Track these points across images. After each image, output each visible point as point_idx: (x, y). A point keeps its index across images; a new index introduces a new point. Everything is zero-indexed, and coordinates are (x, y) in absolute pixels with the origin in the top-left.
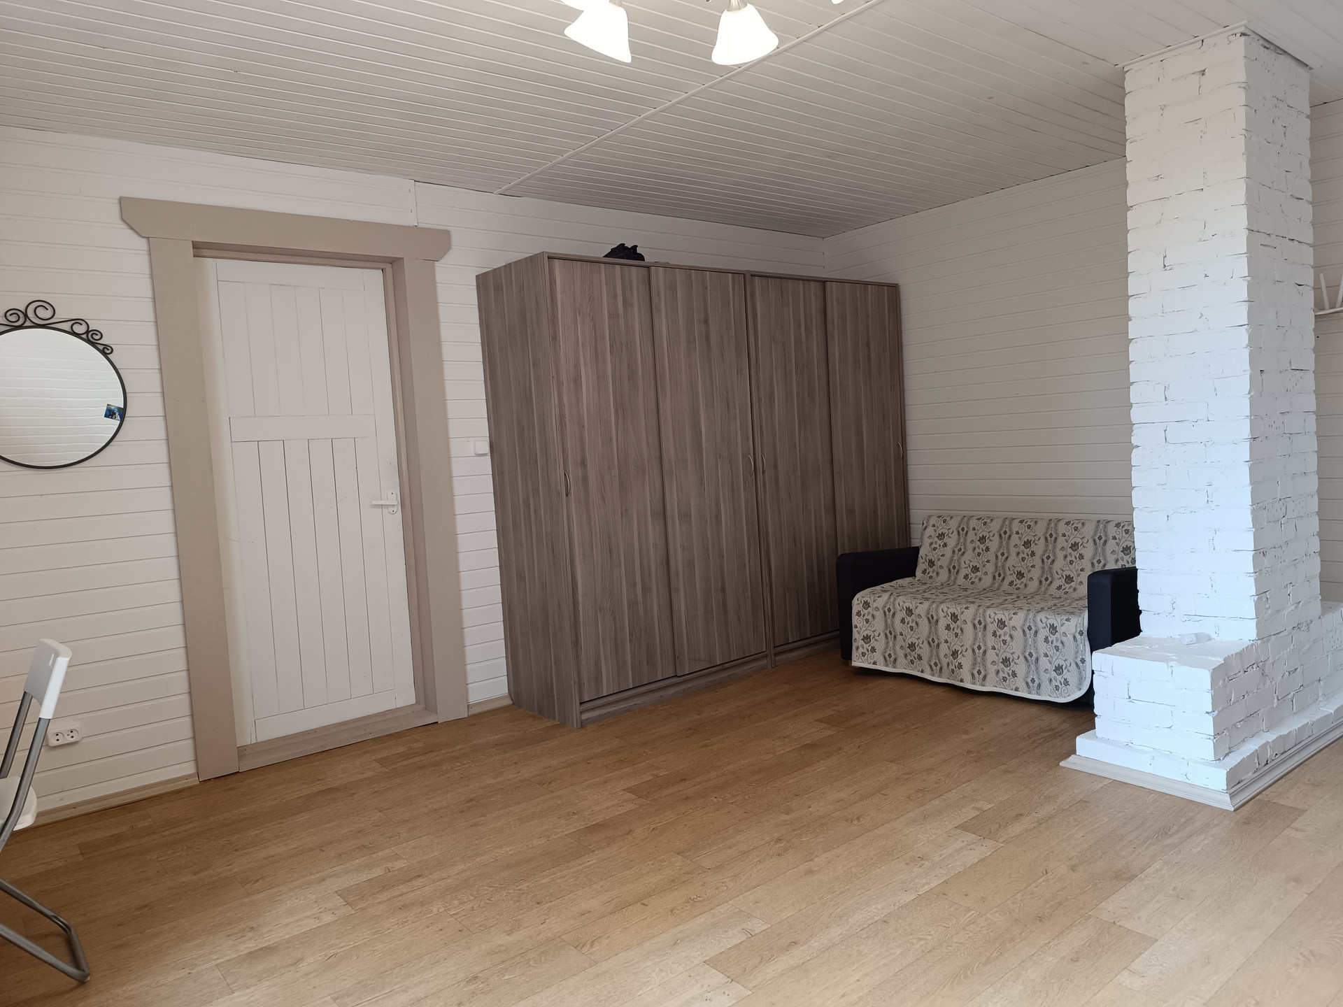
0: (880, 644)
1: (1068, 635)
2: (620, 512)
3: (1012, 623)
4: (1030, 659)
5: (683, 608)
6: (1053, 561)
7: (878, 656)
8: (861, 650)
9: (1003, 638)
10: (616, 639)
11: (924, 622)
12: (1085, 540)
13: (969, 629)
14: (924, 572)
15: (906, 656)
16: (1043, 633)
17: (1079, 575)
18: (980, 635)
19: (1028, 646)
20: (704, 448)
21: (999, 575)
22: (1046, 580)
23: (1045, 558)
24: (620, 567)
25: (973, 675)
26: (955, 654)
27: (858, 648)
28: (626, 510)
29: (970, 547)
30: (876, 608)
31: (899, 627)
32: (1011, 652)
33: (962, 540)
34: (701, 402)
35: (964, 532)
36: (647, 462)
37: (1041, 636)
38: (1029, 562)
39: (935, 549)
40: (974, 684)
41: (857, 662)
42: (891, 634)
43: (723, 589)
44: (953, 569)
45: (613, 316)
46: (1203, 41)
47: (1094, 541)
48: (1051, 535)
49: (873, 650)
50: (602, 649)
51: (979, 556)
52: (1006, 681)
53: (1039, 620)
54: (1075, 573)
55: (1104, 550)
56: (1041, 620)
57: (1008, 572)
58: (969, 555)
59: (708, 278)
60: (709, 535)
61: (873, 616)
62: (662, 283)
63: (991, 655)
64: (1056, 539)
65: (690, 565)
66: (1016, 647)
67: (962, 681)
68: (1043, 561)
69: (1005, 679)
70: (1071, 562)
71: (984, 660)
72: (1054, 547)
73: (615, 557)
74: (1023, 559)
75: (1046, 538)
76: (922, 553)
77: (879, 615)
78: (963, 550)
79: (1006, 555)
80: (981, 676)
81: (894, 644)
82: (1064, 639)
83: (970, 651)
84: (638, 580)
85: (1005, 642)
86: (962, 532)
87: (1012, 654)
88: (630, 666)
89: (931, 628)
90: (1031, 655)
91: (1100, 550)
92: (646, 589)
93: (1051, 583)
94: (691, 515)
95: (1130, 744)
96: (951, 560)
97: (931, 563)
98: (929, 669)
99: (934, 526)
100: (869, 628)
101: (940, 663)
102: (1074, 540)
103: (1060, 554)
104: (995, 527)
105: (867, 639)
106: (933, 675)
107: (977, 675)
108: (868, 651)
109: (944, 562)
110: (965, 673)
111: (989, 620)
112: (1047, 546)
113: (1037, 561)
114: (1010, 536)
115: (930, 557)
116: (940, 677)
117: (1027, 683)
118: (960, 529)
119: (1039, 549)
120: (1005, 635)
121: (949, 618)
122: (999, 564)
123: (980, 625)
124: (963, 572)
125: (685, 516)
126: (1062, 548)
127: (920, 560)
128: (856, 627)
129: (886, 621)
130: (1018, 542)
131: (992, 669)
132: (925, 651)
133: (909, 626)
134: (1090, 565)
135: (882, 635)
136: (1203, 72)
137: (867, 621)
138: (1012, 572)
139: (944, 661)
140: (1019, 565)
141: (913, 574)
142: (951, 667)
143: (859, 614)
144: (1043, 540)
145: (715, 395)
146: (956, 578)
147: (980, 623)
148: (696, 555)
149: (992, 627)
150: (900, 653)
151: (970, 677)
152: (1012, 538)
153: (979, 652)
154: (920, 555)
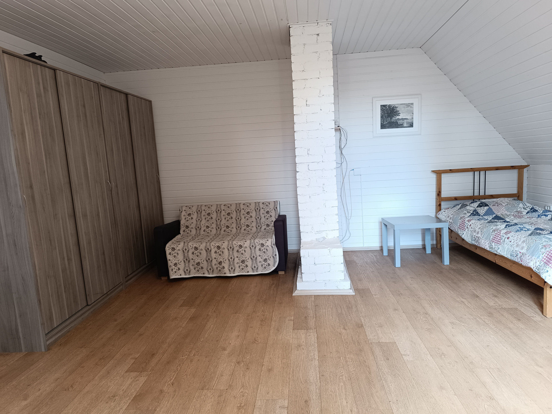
0: (182, 266)
1: (269, 246)
2: (53, 216)
3: (245, 245)
4: (253, 258)
5: (88, 266)
6: (241, 220)
7: (181, 272)
8: (174, 270)
9: (241, 252)
10: (58, 292)
11: (204, 253)
12: (252, 210)
13: (226, 251)
14: (184, 231)
15: (195, 269)
16: (258, 248)
17: (251, 224)
18: (231, 253)
19: (253, 254)
20: (89, 177)
21: (218, 228)
22: (239, 227)
23: (237, 219)
24: (56, 249)
25: (229, 270)
26: (220, 263)
27: (172, 270)
28: (56, 215)
29: (203, 218)
30: (178, 250)
31: (191, 256)
32: (245, 257)
33: (199, 215)
34: (86, 151)
35: (200, 212)
36: (63, 185)
37: (257, 249)
38: (230, 221)
39: (188, 221)
40: (230, 274)
41: (173, 276)
42: (187, 260)
43: (104, 253)
44: (198, 228)
45: (39, 95)
46: (318, 23)
47: (255, 210)
48: (238, 210)
49: (179, 269)
50: (51, 300)
51: (208, 221)
52: (243, 270)
53: (256, 242)
54: (250, 223)
55: (259, 213)
56: (257, 242)
57: (222, 227)
58: (203, 222)
59: (83, 82)
60: (96, 225)
61: (178, 254)
62: (63, 81)
63: (236, 260)
64: (240, 211)
65: (89, 243)
66: (247, 255)
67: (225, 273)
68: (236, 220)
69: (243, 269)
70: (248, 219)
71: (233, 263)
72: (240, 214)
73: (53, 244)
74: (228, 220)
75: (236, 211)
76: (182, 223)
77: (181, 253)
78: (200, 220)
79: (220, 220)
80: (233, 270)
81: (189, 265)
82: (267, 248)
83: (227, 260)
84: (65, 255)
85: (242, 254)
86: (199, 212)
87: (245, 258)
88: (66, 307)
89: (207, 254)
90: (254, 257)
91: (258, 213)
92: (69, 260)
93: (241, 228)
94: (87, 215)
95: (315, 281)
96: (196, 225)
97: (187, 227)
98: (207, 272)
99: (185, 211)
100: (176, 259)
101: (212, 268)
102: (248, 211)
103: (243, 217)
104: (214, 208)
105: (175, 264)
106: (209, 274)
107: (231, 270)
108: (177, 270)
109: (193, 225)
110: (226, 270)
111: (235, 246)
112: (237, 214)
113: (234, 220)
114: (221, 212)
115: (186, 224)
116: (212, 274)
117: (252, 269)
118: (198, 211)
119: (234, 215)
120: (242, 251)
121: (216, 248)
122: (218, 224)
123: (231, 249)
124: (203, 229)
125: (85, 216)
126: (243, 214)
127: (182, 226)
128: (170, 260)
129: (184, 255)
130: (225, 214)
131: (237, 266)
132: (205, 264)
133: (196, 255)
134: (255, 220)
135: (183, 262)
136: (318, 35)
137: (175, 256)
138: (224, 226)
139: (215, 267)
140: (227, 223)
141: (179, 233)
142: (219, 269)
143: (170, 254)
144: (235, 212)
145: (91, 148)
146: (200, 232)
147: (231, 248)
148: (91, 236)
149: (236, 249)
150: (192, 268)
151: (228, 271)
152: (222, 212)
153: (231, 260)
154: (181, 224)
